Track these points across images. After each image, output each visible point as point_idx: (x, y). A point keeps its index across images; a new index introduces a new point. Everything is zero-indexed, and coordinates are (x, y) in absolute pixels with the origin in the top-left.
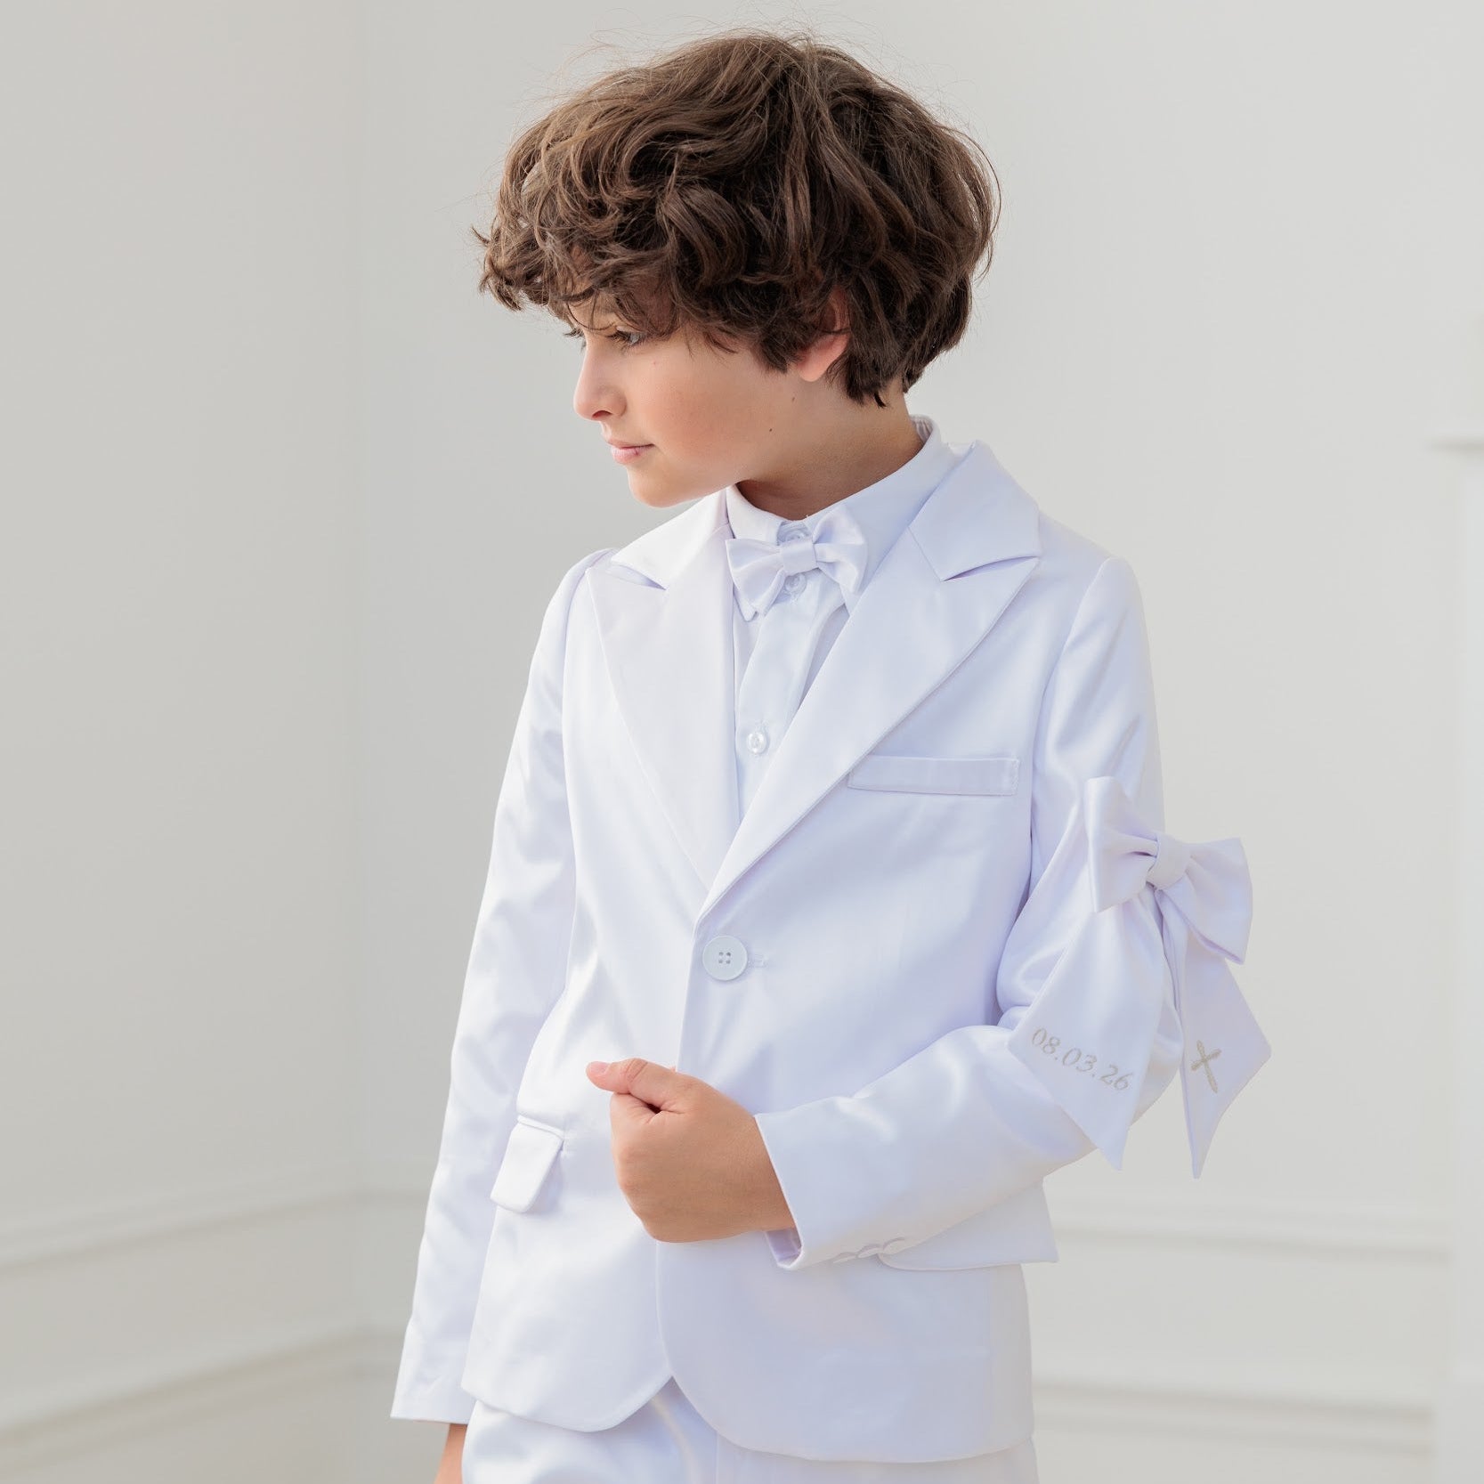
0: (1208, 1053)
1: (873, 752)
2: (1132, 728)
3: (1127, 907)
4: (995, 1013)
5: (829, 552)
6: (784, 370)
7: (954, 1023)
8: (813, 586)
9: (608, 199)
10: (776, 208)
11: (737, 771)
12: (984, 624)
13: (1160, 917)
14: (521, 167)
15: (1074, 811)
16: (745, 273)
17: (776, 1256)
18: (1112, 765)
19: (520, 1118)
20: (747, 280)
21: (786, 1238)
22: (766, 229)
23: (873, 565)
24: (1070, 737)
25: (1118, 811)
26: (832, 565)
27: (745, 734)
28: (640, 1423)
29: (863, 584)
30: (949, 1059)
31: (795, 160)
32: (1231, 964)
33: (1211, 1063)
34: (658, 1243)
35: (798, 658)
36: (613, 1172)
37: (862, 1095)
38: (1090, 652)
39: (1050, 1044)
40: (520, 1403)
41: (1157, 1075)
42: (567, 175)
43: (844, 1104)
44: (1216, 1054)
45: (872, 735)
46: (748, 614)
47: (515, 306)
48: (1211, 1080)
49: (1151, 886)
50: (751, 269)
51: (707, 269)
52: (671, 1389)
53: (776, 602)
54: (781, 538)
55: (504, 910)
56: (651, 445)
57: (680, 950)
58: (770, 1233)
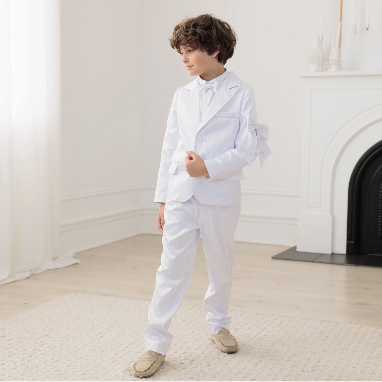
0: (263, 152)
1: (218, 112)
2: (252, 109)
3: (252, 132)
4: (235, 147)
5: (213, 85)
6: (211, 55)
7: (229, 149)
8: (210, 90)
9: (189, 30)
10: (212, 32)
11: (201, 115)
12: (233, 95)
13: (257, 134)
14: (176, 29)
15: (245, 119)
16: (207, 40)
17: (206, 179)
18: (250, 113)
19: (172, 162)
20: (207, 41)
21: (208, 177)
22: (210, 35)
23: (219, 87)
24: (245, 109)
25: (251, 119)
26: (213, 87)
27: (201, 110)
28: (189, 201)
29: (217, 90)
30: (229, 153)
31: (214, 26)
32: (266, 140)
33: (263, 154)
34: (191, 177)
35: (209, 100)
36: (185, 168)
37: (217, 158)
38: (247, 98)
39: (242, 150)
40: (174, 199)
41: (256, 154)
42: (183, 28)
43: (215, 159)
44: (264, 152)
45: (219, 110)
46: (202, 94)
47: (174, 49)
48: (263, 156)
49: (255, 130)
50: (208, 40)
51: (203, 39)
52: (193, 197)
53: (205, 92)
54: (206, 84)
55: (169, 134)
56: (193, 66)
57: (193, 138)
58: (206, 176)
